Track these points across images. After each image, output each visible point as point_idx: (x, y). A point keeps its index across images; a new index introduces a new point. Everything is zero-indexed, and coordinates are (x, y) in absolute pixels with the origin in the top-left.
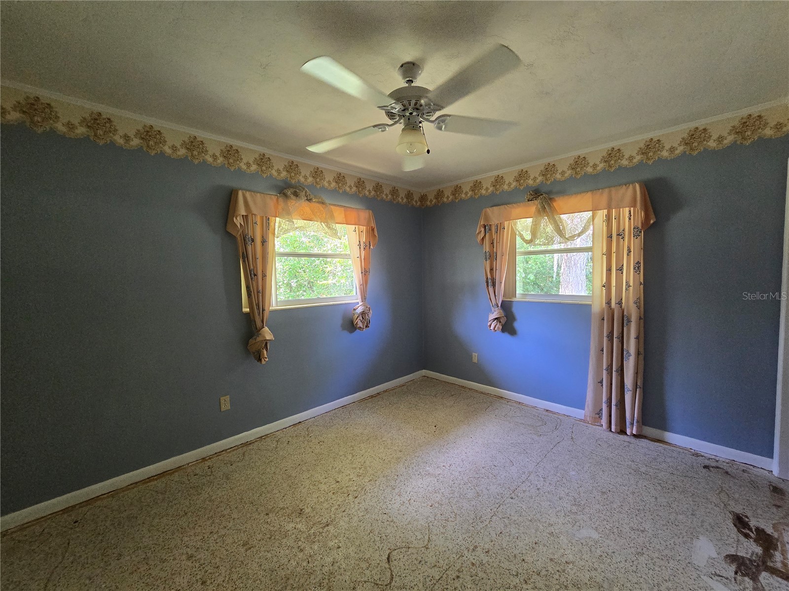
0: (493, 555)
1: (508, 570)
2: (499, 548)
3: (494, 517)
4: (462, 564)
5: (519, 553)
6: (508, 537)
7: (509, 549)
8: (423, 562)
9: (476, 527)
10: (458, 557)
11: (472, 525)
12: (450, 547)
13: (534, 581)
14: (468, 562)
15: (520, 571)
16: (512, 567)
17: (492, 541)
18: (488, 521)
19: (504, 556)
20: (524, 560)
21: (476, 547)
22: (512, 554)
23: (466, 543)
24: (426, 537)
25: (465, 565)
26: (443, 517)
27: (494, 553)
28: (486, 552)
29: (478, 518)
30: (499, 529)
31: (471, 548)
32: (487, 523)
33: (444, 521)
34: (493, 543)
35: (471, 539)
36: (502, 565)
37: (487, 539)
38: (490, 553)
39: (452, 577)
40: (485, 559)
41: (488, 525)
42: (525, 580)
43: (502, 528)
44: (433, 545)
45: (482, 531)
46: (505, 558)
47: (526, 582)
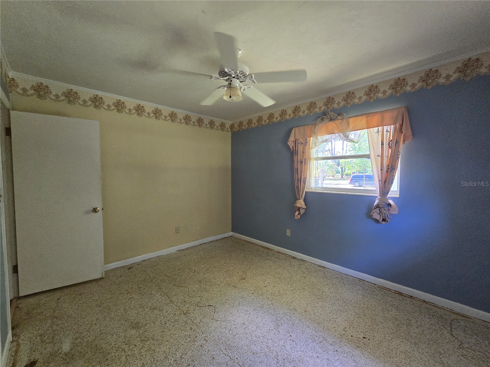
0: (198, 349)
1: (186, 354)
2: (203, 353)
3: (229, 358)
4: (198, 332)
5: (195, 365)
6: (209, 362)
7: (200, 360)
8: (204, 317)
9: (222, 344)
10: (203, 331)
11: (224, 342)
12: (210, 329)
13: (174, 366)
14: (198, 335)
15: (183, 360)
16: (187, 356)
17: (208, 351)
18: (226, 353)
19: (196, 354)
20: (189, 365)
21: (207, 341)
22: (195, 360)
23: (211, 337)
24: (219, 319)
25: (197, 333)
26: (233, 328)
27: (199, 349)
28: (201, 345)
29: (230, 347)
30: (217, 358)
31: (207, 339)
32: (224, 351)
33: (230, 329)
34: (207, 351)
35: (213, 339)
36: (190, 351)
37: (210, 348)
38: (201, 348)
39: (192, 327)
40: (197, 344)
41: (222, 352)
42: (177, 360)
43: (217, 361)
44: (213, 322)
45: (218, 347)
46: (194, 354)
47: (175, 361)
